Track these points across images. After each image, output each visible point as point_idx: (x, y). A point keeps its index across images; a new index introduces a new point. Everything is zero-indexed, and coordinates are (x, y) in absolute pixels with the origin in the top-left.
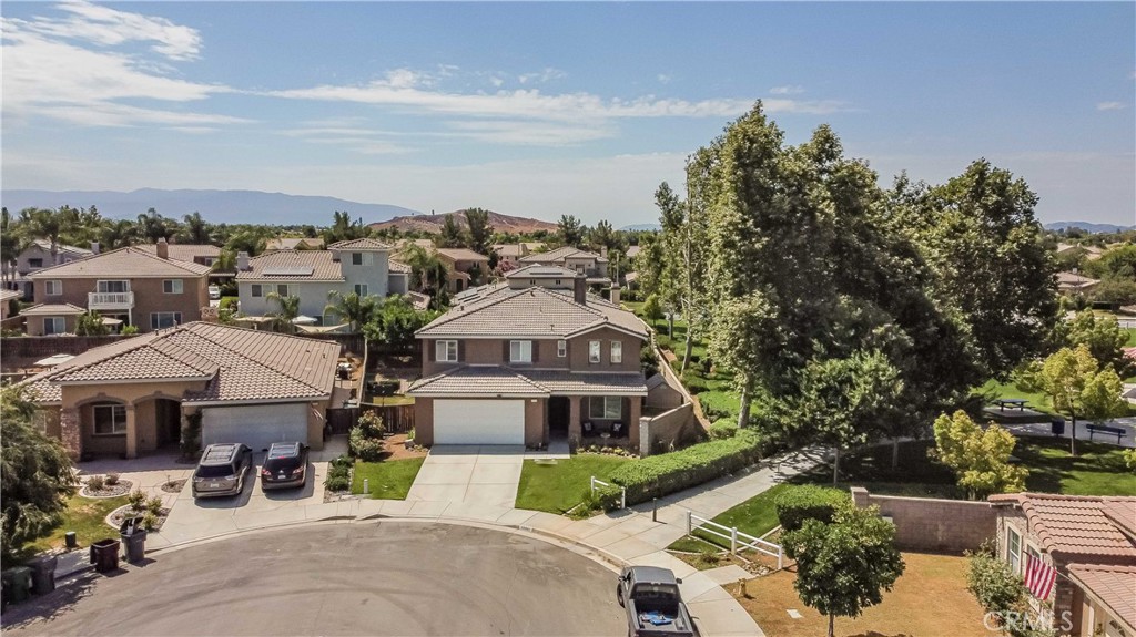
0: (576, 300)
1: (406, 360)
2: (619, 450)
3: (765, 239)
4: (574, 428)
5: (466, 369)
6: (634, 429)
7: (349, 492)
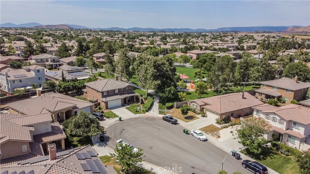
2: (135, 104)
4: (127, 101)
5: (109, 95)
6: (135, 100)
7: (110, 118)
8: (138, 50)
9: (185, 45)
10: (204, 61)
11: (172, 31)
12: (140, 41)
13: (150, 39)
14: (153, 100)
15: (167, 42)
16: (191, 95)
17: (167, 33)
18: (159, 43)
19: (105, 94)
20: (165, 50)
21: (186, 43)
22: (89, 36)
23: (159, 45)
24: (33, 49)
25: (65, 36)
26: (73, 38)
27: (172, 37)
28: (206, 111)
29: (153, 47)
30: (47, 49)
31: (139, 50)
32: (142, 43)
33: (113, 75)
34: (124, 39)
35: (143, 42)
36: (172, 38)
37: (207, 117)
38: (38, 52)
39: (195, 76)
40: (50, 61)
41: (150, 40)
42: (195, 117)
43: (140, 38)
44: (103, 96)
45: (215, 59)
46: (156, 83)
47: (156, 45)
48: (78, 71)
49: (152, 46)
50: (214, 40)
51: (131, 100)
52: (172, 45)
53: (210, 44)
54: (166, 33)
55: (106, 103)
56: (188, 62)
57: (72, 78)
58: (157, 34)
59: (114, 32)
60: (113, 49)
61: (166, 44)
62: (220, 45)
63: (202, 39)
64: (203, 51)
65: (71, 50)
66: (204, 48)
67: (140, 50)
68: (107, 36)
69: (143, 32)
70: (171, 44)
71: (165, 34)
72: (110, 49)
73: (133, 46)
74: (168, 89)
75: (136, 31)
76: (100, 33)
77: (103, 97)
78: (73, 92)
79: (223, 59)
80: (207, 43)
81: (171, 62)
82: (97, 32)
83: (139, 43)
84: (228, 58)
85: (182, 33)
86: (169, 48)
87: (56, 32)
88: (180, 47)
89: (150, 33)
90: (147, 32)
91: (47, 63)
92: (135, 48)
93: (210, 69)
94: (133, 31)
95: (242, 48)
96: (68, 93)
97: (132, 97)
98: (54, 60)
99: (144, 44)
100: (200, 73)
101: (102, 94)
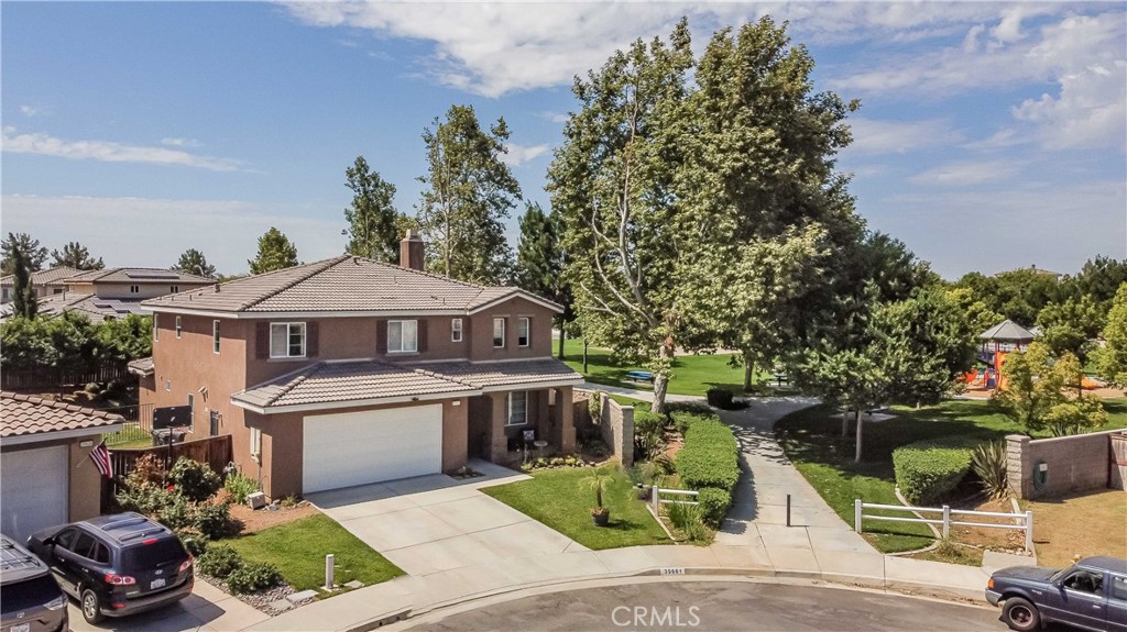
2: (571, 460)
4: (499, 438)
5: (325, 367)
6: (569, 432)
7: (289, 589)
19: (280, 352)
44: (261, 371)
51: (529, 435)
55: (285, 431)
77: (254, 381)
101: (253, 345)
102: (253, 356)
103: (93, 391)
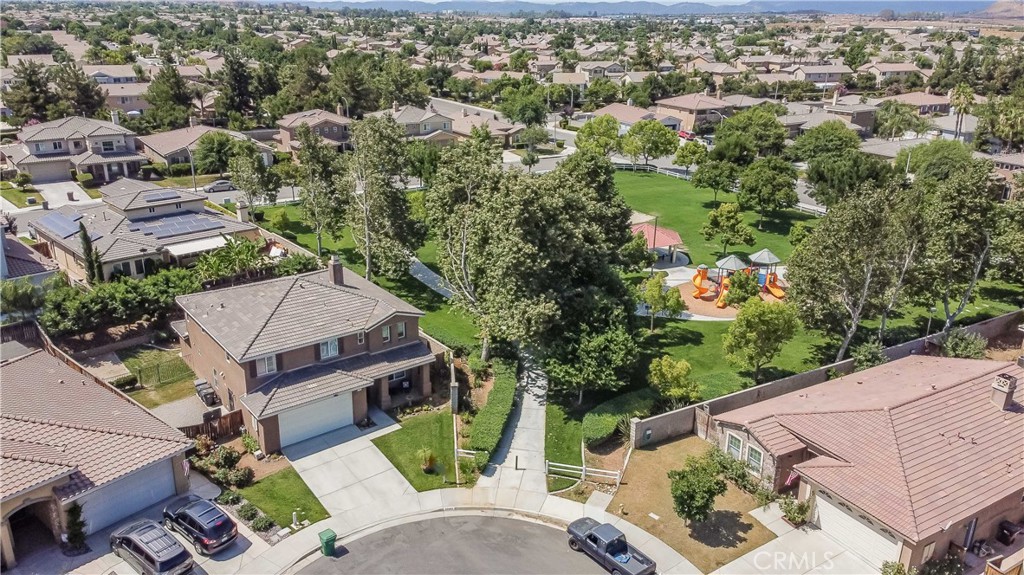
0: (335, 283)
1: (89, 336)
2: (425, 407)
3: (548, 261)
4: (385, 399)
5: (287, 376)
6: (427, 386)
7: (278, 527)
8: (467, 90)
9: (647, 74)
10: (738, 150)
11: (590, 13)
12: (477, 51)
13: (513, 43)
14: (519, 379)
15: (576, 56)
16: (706, 347)
17: (575, 19)
18: (545, 59)
19: (263, 370)
20: (568, 92)
21: (648, 65)
22: (296, 33)
23: (545, 71)
24: (46, 92)
25: (210, 32)
26: (236, 39)
27: (594, 37)
28: (813, 493)
29: (525, 78)
30: (103, 92)
31: (470, 94)
32: (481, 63)
33: (338, 233)
34: (420, 46)
35: (485, 59)
36: (594, 41)
37: (817, 527)
38: (63, 104)
39: (710, 235)
40: (90, 152)
41: (515, 48)
42: (749, 527)
43: (477, 39)
44: (255, 384)
45: (780, 137)
46: (533, 311)
47: (535, 70)
48: (179, 210)
49: (519, 76)
50: (749, 48)
52: (596, 72)
53: (740, 67)
54: (571, 20)
56: (667, 152)
57: (143, 250)
58: (540, 23)
59: (391, 16)
60: (368, 92)
61: (571, 68)
62: (778, 68)
63: (702, 44)
64: (721, 98)
65: (199, 96)
66: (722, 82)
67: (474, 92)
68: (360, 33)
69: (489, 16)
70: (592, 65)
71: (567, 23)
72: (353, 88)
73: (447, 73)
74: (598, 340)
75: (464, 14)
76: (339, 21)
77: (251, 390)
78: (134, 327)
79: (817, 139)
80: (726, 61)
81: (605, 181)
82: (329, 16)
83: (471, 63)
84: (840, 139)
85: (626, 20)
86: (585, 86)
87: (186, 19)
88: (628, 80)
89: (512, 21)
90: (504, 17)
91: (77, 160)
92: (455, 82)
93: (773, 194)
94: (456, 13)
95: (868, 84)
96: (109, 335)
97: (414, 375)
98: (108, 146)
99: (488, 67)
100: (733, 221)
101: (249, 372)
102: (249, 376)
103: (147, 320)
